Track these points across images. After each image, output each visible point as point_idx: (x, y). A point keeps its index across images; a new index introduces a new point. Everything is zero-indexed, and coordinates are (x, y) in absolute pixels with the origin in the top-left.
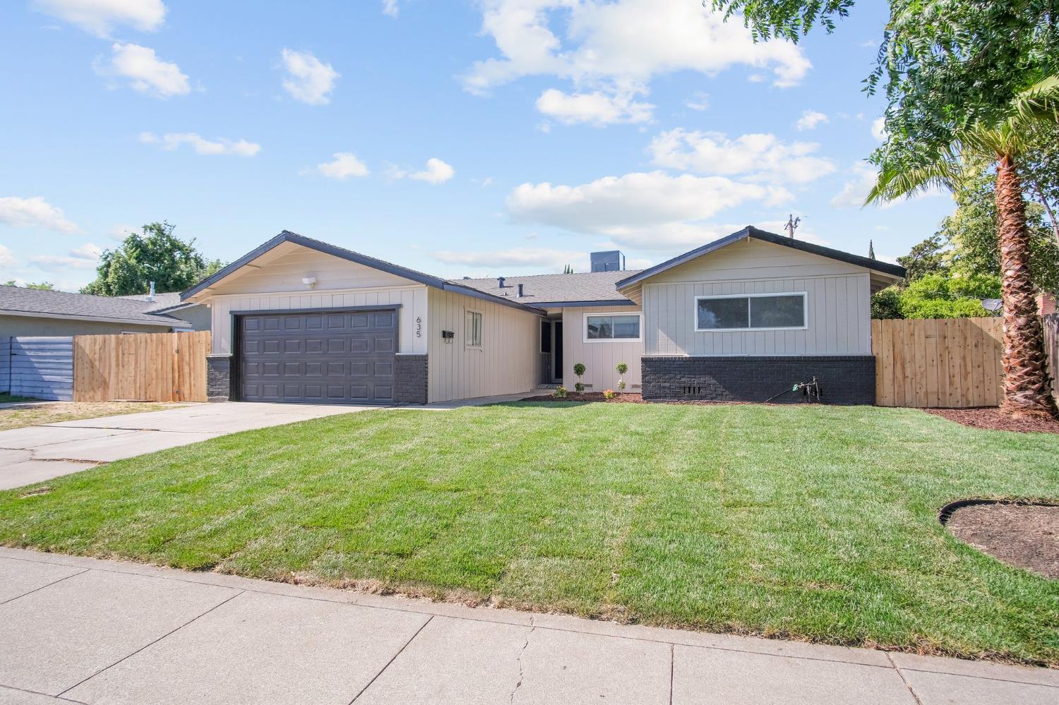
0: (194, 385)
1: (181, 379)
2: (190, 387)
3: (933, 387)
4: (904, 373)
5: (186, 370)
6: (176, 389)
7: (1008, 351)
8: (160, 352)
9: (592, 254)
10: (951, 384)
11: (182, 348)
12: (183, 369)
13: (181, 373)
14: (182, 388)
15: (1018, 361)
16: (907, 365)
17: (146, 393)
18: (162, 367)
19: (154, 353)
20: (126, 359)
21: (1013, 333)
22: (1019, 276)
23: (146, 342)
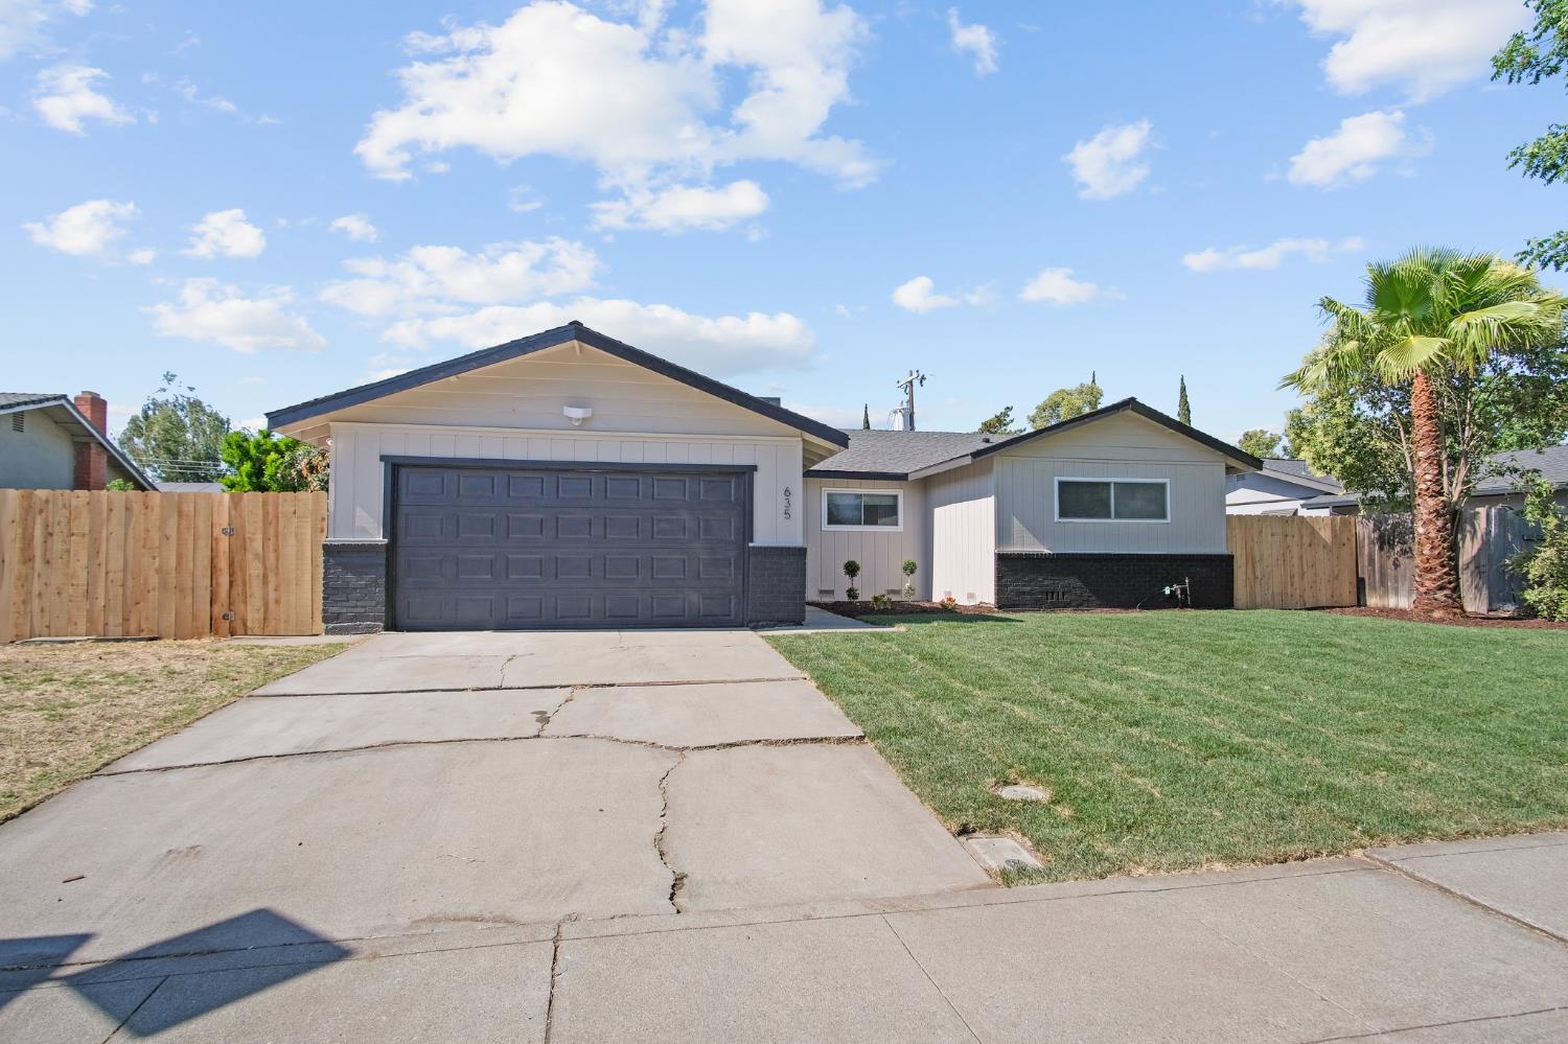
1: (238, 589)
2: (266, 605)
3: (1277, 590)
4: (1254, 573)
5: (254, 569)
6: (219, 610)
10: (1292, 585)
11: (243, 526)
12: (243, 570)
13: (238, 576)
14: (239, 607)
16: (1258, 565)
17: (126, 620)
18: (179, 563)
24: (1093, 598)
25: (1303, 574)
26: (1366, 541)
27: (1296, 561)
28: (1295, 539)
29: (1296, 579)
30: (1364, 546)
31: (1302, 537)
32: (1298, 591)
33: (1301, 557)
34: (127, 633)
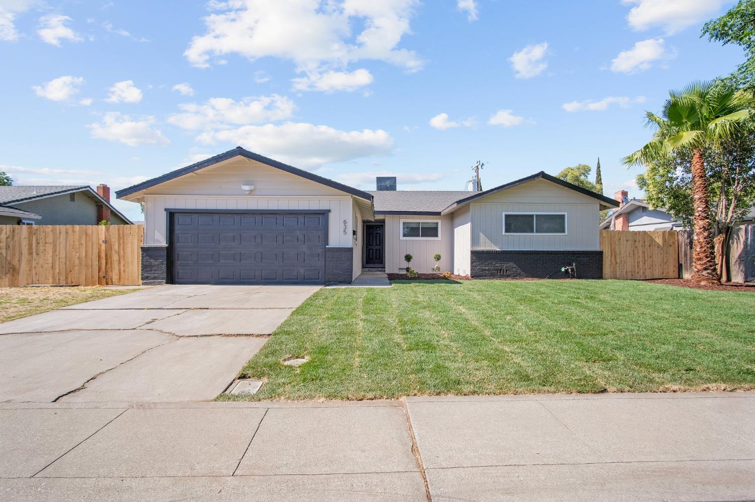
0: (124, 271)
1: (109, 265)
2: (120, 272)
3: (629, 269)
4: (616, 261)
5: (115, 257)
6: (102, 274)
7: (698, 249)
8: (83, 242)
9: (377, 178)
10: (638, 266)
11: (110, 239)
12: (111, 257)
13: (109, 260)
14: (110, 273)
15: (704, 255)
16: (618, 256)
17: (67, 278)
18: (86, 255)
19: (77, 243)
20: (41, 248)
21: (701, 240)
22: (704, 211)
23: (67, 233)
24: (523, 273)
25: (645, 261)
26: (683, 244)
27: (641, 254)
28: (641, 242)
29: (641, 264)
30: (682, 246)
31: (645, 242)
32: (642, 270)
33: (644, 253)
34: (67, 283)
